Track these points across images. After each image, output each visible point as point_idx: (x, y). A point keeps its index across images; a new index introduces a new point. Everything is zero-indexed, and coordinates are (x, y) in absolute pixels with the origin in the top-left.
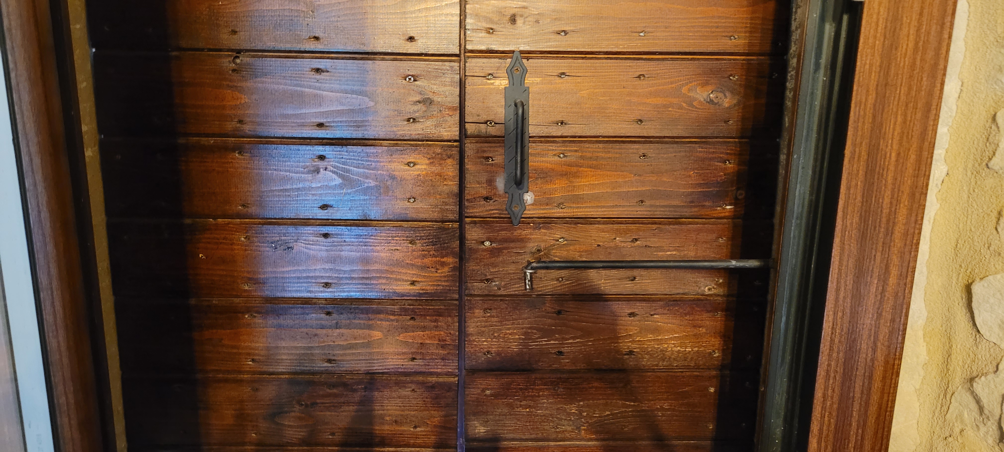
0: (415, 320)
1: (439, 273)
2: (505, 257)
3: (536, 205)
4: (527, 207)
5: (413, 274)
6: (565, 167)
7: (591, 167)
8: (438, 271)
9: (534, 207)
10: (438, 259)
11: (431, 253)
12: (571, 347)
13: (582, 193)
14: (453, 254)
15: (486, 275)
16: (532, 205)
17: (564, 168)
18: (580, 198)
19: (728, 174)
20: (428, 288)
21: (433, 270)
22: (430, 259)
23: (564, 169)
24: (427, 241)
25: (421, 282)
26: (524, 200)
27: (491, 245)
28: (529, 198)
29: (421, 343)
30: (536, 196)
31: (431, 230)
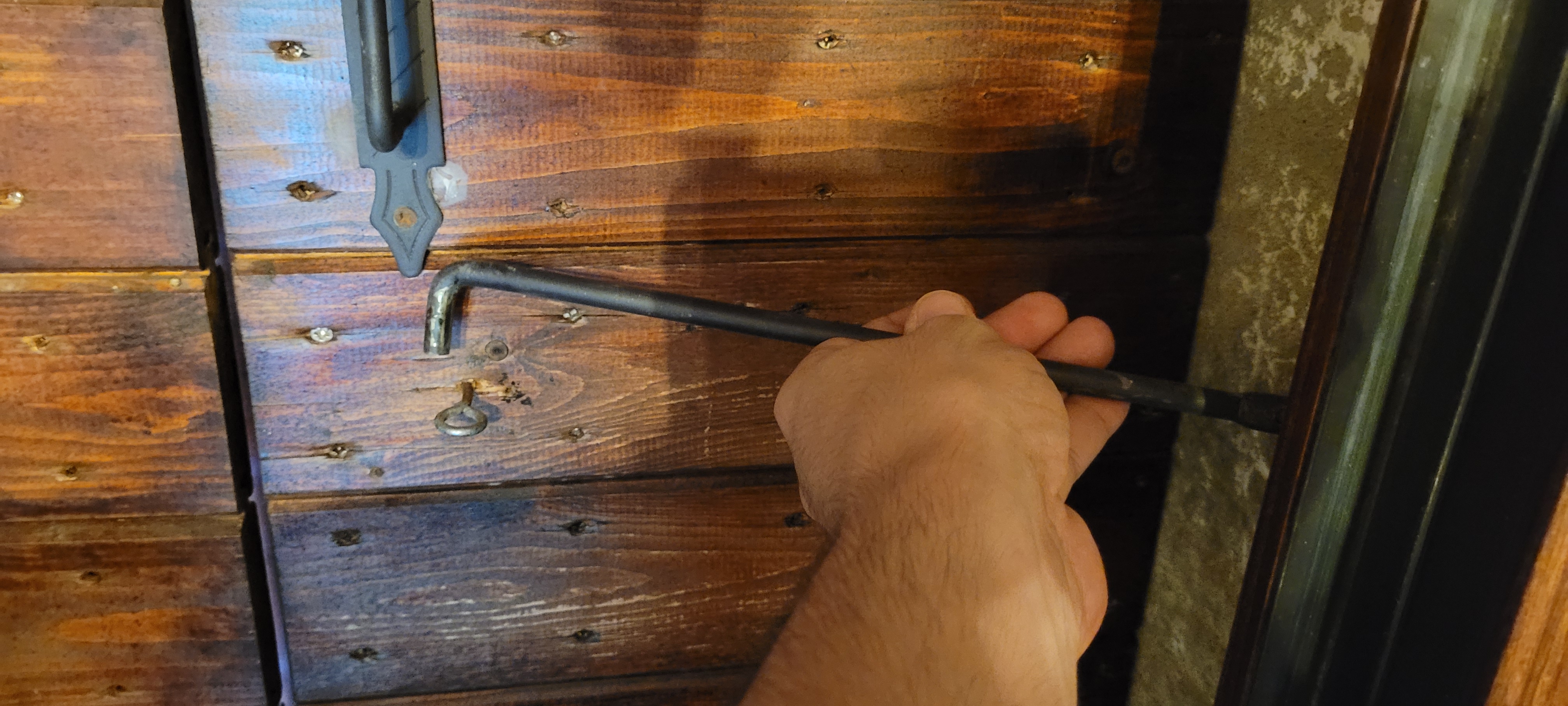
0: (100, 579)
1: (158, 436)
2: (386, 376)
3: (476, 206)
4: (446, 213)
5: (67, 443)
6: (566, 76)
7: (654, 78)
8: (154, 431)
9: (471, 213)
10: (144, 391)
11: (118, 374)
12: (618, 618)
13: (629, 164)
14: (198, 376)
15: (328, 433)
16: (465, 205)
17: (566, 82)
18: (626, 182)
19: (1092, 98)
20: (127, 482)
21: (134, 426)
22: (119, 393)
23: (563, 85)
24: (94, 335)
25: (103, 465)
26: (431, 191)
27: (334, 339)
28: (446, 182)
29: (135, 645)
30: (473, 177)
31: (105, 299)
